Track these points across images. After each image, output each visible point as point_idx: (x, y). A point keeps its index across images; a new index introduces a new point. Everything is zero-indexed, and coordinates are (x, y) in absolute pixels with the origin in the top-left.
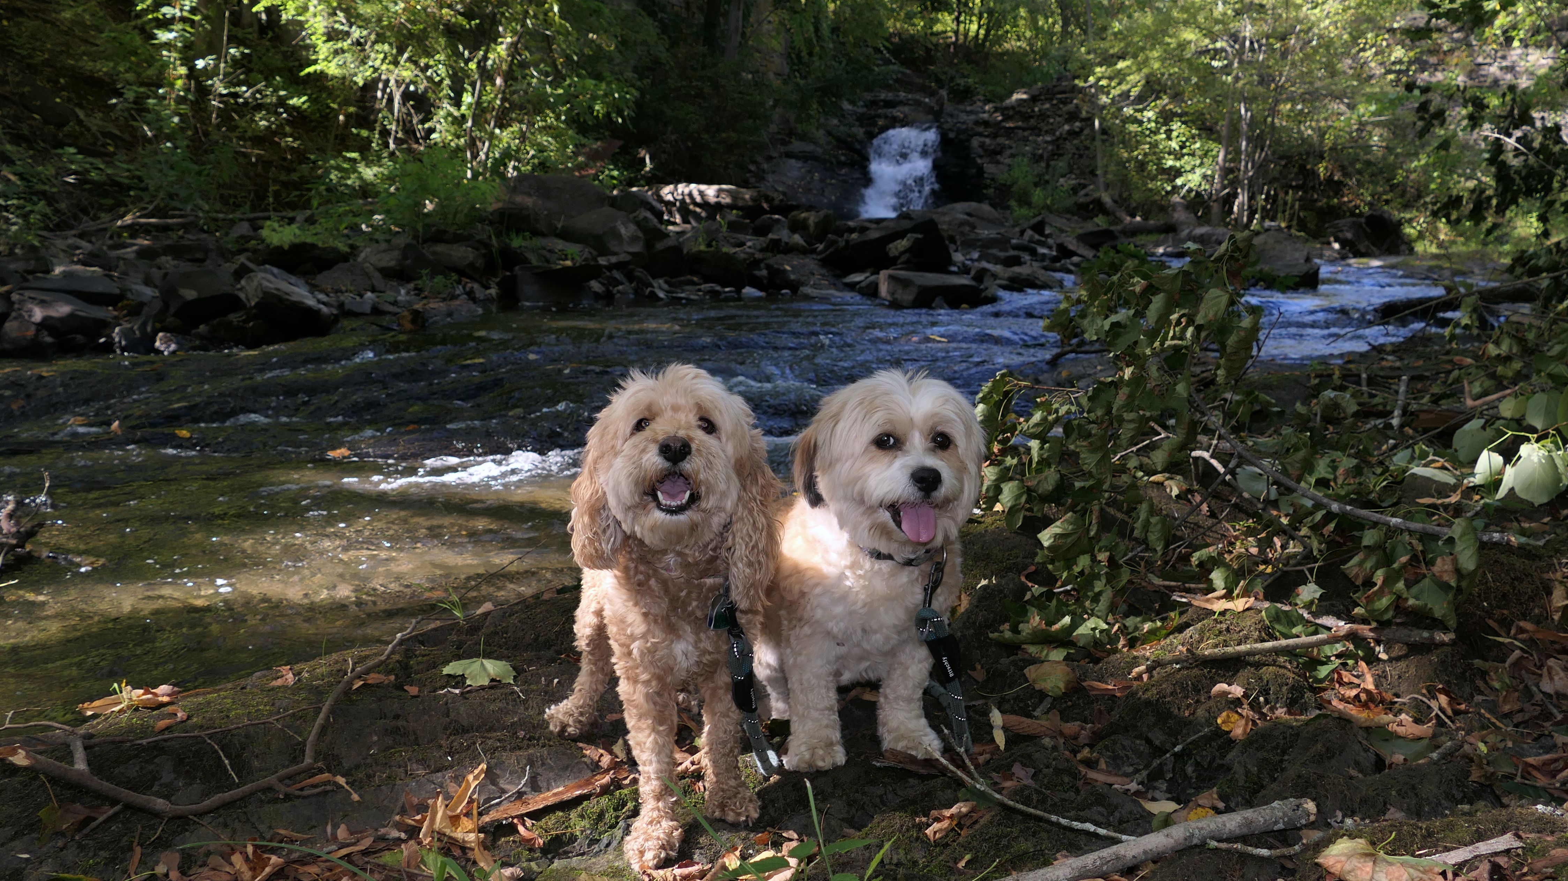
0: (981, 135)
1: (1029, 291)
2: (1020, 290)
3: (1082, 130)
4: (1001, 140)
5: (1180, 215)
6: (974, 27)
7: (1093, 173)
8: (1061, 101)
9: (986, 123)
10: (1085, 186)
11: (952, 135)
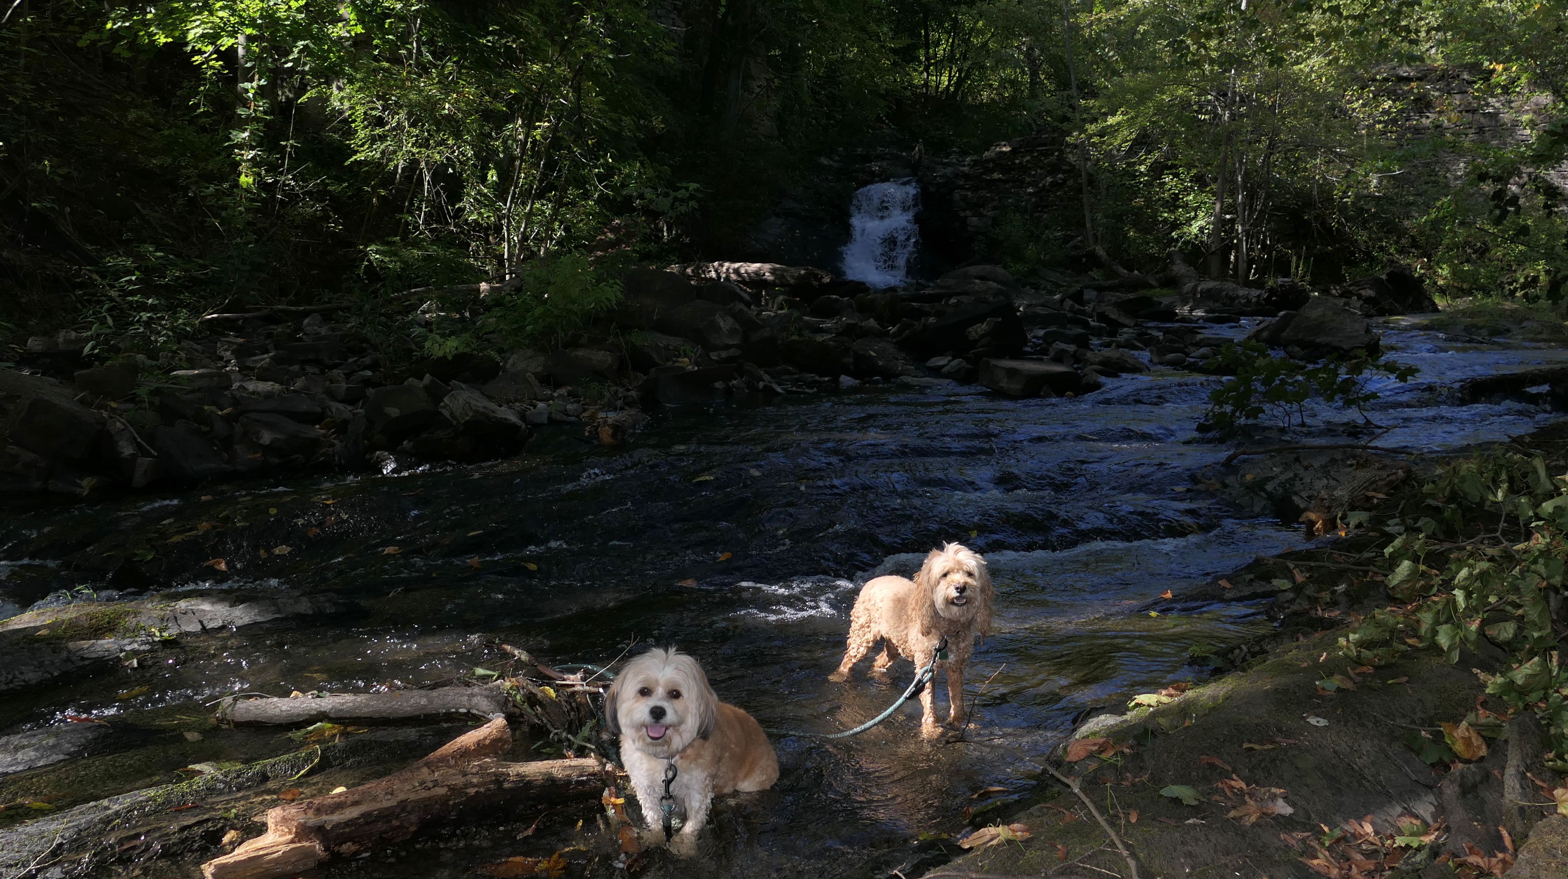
0: (962, 188)
1: (1124, 375)
2: (1116, 376)
3: (1065, 181)
4: (983, 193)
5: (1179, 268)
6: (945, 79)
7: (1081, 224)
8: (1042, 153)
9: (966, 176)
10: (1072, 238)
11: (932, 189)
